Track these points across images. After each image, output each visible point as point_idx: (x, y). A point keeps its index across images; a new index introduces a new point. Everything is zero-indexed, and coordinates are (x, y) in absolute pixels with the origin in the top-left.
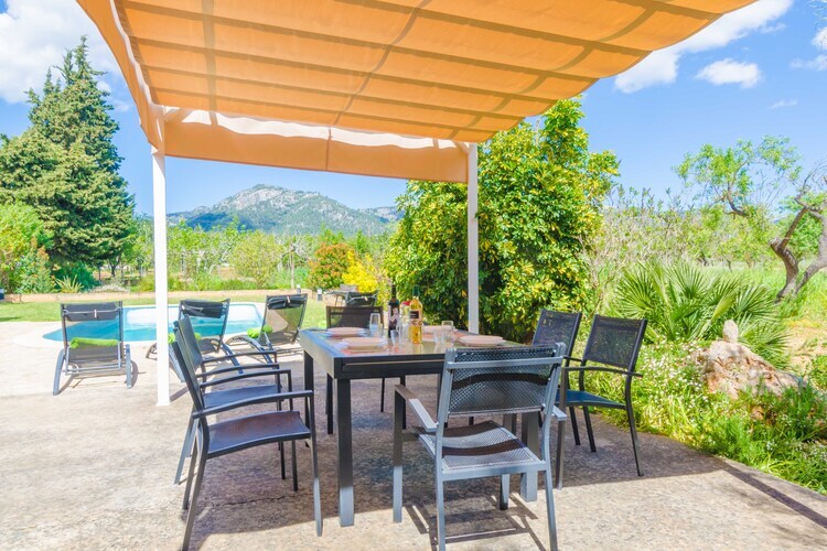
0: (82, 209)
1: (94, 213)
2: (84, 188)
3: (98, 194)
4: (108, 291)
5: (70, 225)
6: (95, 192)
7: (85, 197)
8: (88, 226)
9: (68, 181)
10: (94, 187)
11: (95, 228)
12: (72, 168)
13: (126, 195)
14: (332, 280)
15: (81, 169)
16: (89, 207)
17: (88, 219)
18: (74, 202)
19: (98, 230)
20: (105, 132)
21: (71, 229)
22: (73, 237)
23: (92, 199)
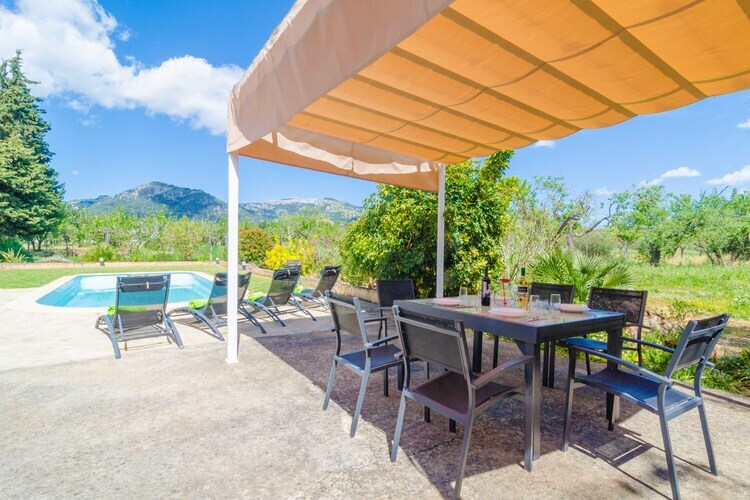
0: (21, 192)
1: (32, 196)
2: (23, 175)
3: (37, 181)
4: (52, 261)
5: (10, 205)
6: (34, 179)
7: (25, 183)
8: (26, 207)
9: (8, 168)
10: (33, 175)
11: (33, 208)
12: (12, 157)
13: (56, 183)
14: (251, 255)
15: (20, 160)
16: (28, 191)
17: (26, 202)
18: (14, 186)
19: (36, 211)
20: (38, 131)
21: (11, 209)
22: (13, 216)
23: (31, 185)
